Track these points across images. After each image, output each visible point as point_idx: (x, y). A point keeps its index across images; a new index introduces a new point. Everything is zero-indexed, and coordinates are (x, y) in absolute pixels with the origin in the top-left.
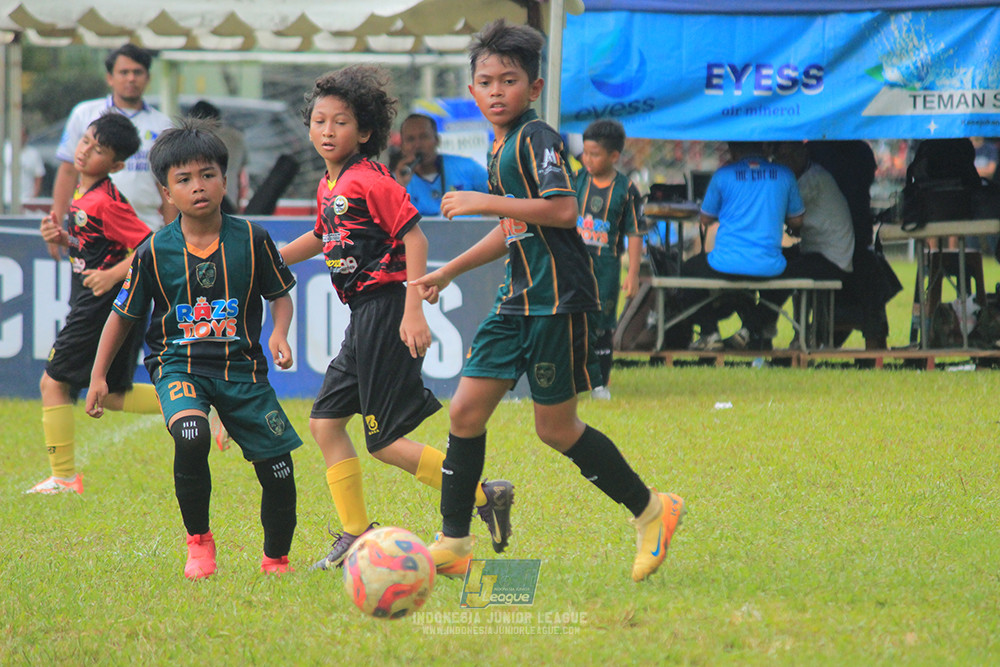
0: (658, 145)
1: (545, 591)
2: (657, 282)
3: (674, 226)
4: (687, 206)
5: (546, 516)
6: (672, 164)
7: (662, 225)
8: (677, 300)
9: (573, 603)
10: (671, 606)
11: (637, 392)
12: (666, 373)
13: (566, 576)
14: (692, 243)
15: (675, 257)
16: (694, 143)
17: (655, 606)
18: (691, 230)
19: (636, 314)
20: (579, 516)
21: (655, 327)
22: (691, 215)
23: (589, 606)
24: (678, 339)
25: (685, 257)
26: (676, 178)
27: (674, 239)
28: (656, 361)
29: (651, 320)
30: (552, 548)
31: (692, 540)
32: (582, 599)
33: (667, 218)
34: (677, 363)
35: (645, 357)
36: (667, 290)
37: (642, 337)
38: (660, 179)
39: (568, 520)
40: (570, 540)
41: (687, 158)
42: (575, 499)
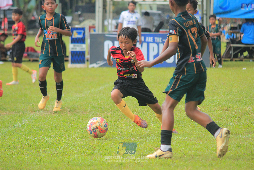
0: (232, 19)
1: (210, 104)
2: (232, 45)
3: (235, 35)
4: (238, 31)
5: (211, 90)
6: (235, 23)
7: (233, 34)
8: (235, 49)
9: (216, 106)
10: (234, 107)
11: (228, 66)
12: (233, 63)
13: (214, 101)
14: (238, 38)
15: (235, 41)
16: (239, 19)
17: (231, 107)
18: (238, 35)
19: (228, 52)
20: (217, 90)
21: (231, 54)
22: (238, 33)
23: (219, 107)
24: (236, 56)
25: (237, 40)
26: (235, 25)
27: (235, 37)
28: (231, 60)
29: (230, 53)
30: (212, 96)
31: (238, 94)
32: (217, 105)
33: (234, 33)
34: (236, 61)
35: (229, 59)
36: (234, 47)
37: (229, 56)
38: (232, 26)
39: (215, 90)
40: (215, 94)
41: (238, 22)
42: (216, 86)
